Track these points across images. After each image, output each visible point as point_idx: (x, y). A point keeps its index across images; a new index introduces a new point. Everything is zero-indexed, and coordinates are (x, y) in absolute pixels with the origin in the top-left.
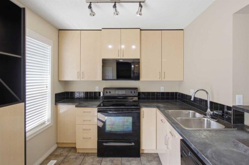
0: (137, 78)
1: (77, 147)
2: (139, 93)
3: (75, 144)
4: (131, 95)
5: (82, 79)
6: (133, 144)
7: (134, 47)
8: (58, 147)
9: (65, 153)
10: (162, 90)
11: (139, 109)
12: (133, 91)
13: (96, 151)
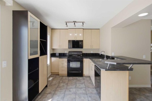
0: (82, 47)
1: (60, 73)
2: (83, 54)
3: (59, 73)
4: (80, 54)
5: (60, 48)
6: (80, 72)
7: (80, 35)
8: (51, 74)
9: (55, 76)
10: (92, 52)
11: (83, 59)
12: (80, 53)
13: (67, 75)
